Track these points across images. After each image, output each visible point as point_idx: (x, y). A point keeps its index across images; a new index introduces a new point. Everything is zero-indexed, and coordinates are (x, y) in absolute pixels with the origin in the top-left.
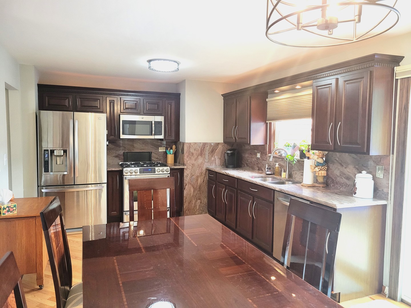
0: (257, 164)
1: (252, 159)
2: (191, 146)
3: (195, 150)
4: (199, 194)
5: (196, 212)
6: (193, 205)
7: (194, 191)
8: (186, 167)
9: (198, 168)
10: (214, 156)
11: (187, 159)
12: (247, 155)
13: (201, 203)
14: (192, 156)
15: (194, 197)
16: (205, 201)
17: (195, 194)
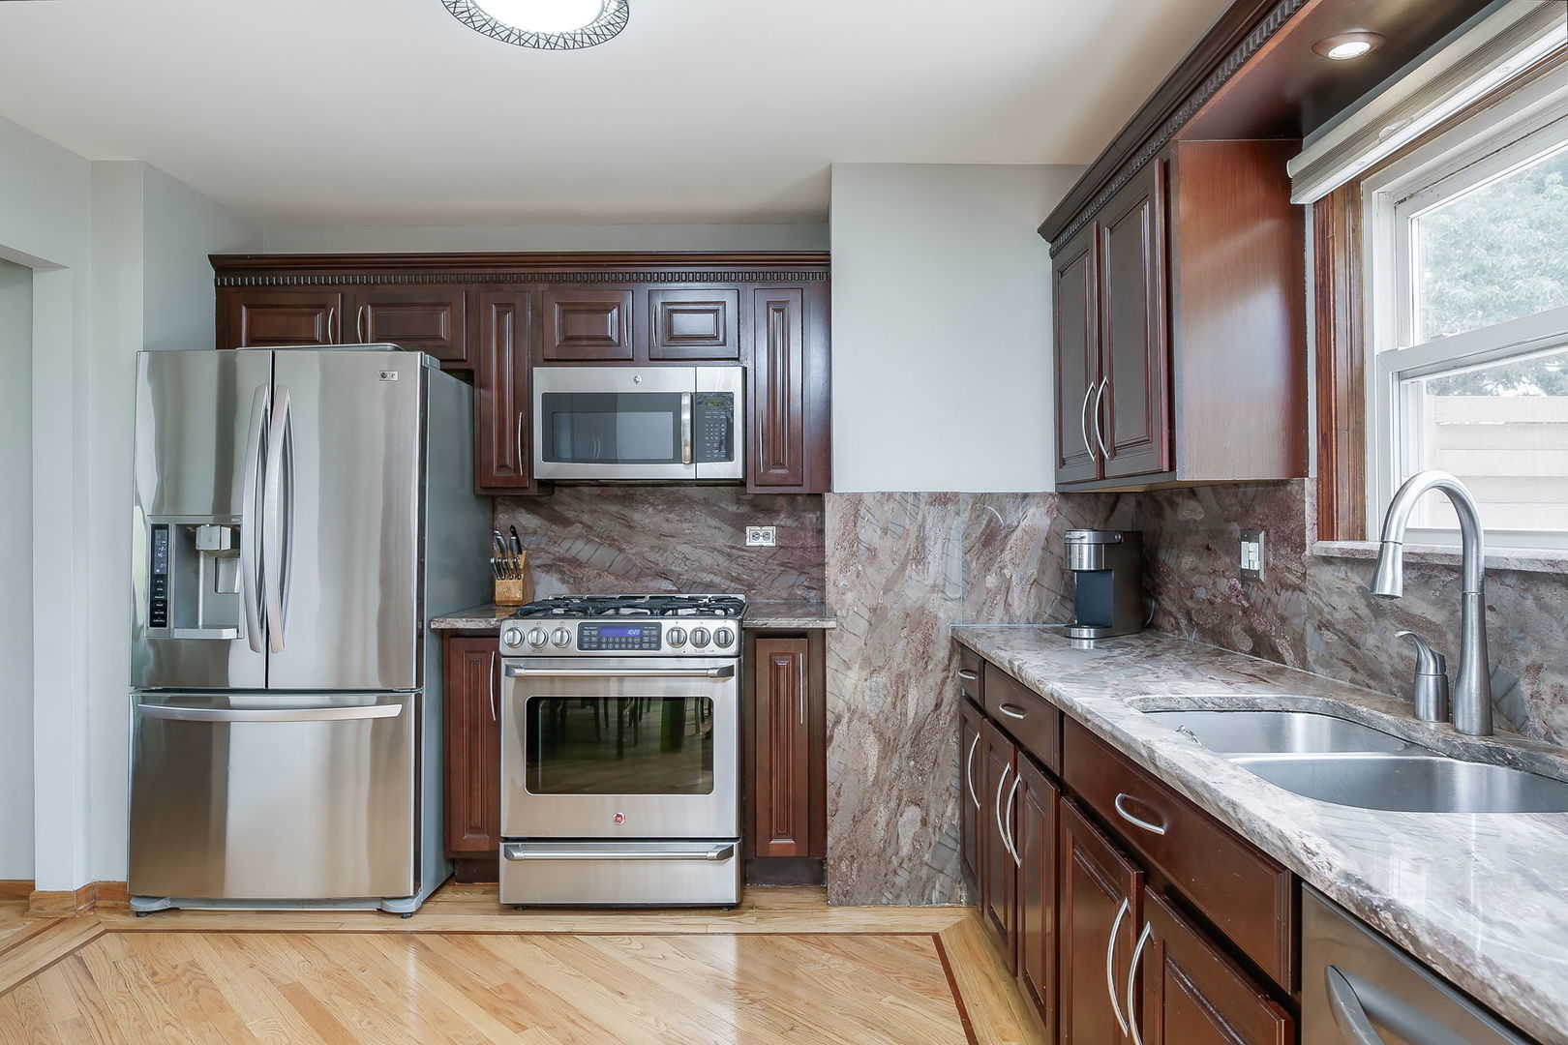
0: (1245, 611)
1: (1214, 583)
2: (863, 512)
3: (885, 531)
4: (911, 774)
5: (895, 873)
6: (880, 833)
7: (885, 756)
8: (831, 624)
9: (905, 632)
10: (1001, 568)
11: (842, 582)
12: (1188, 561)
13: (924, 822)
14: (871, 564)
15: (886, 788)
16: (949, 812)
17: (890, 774)
